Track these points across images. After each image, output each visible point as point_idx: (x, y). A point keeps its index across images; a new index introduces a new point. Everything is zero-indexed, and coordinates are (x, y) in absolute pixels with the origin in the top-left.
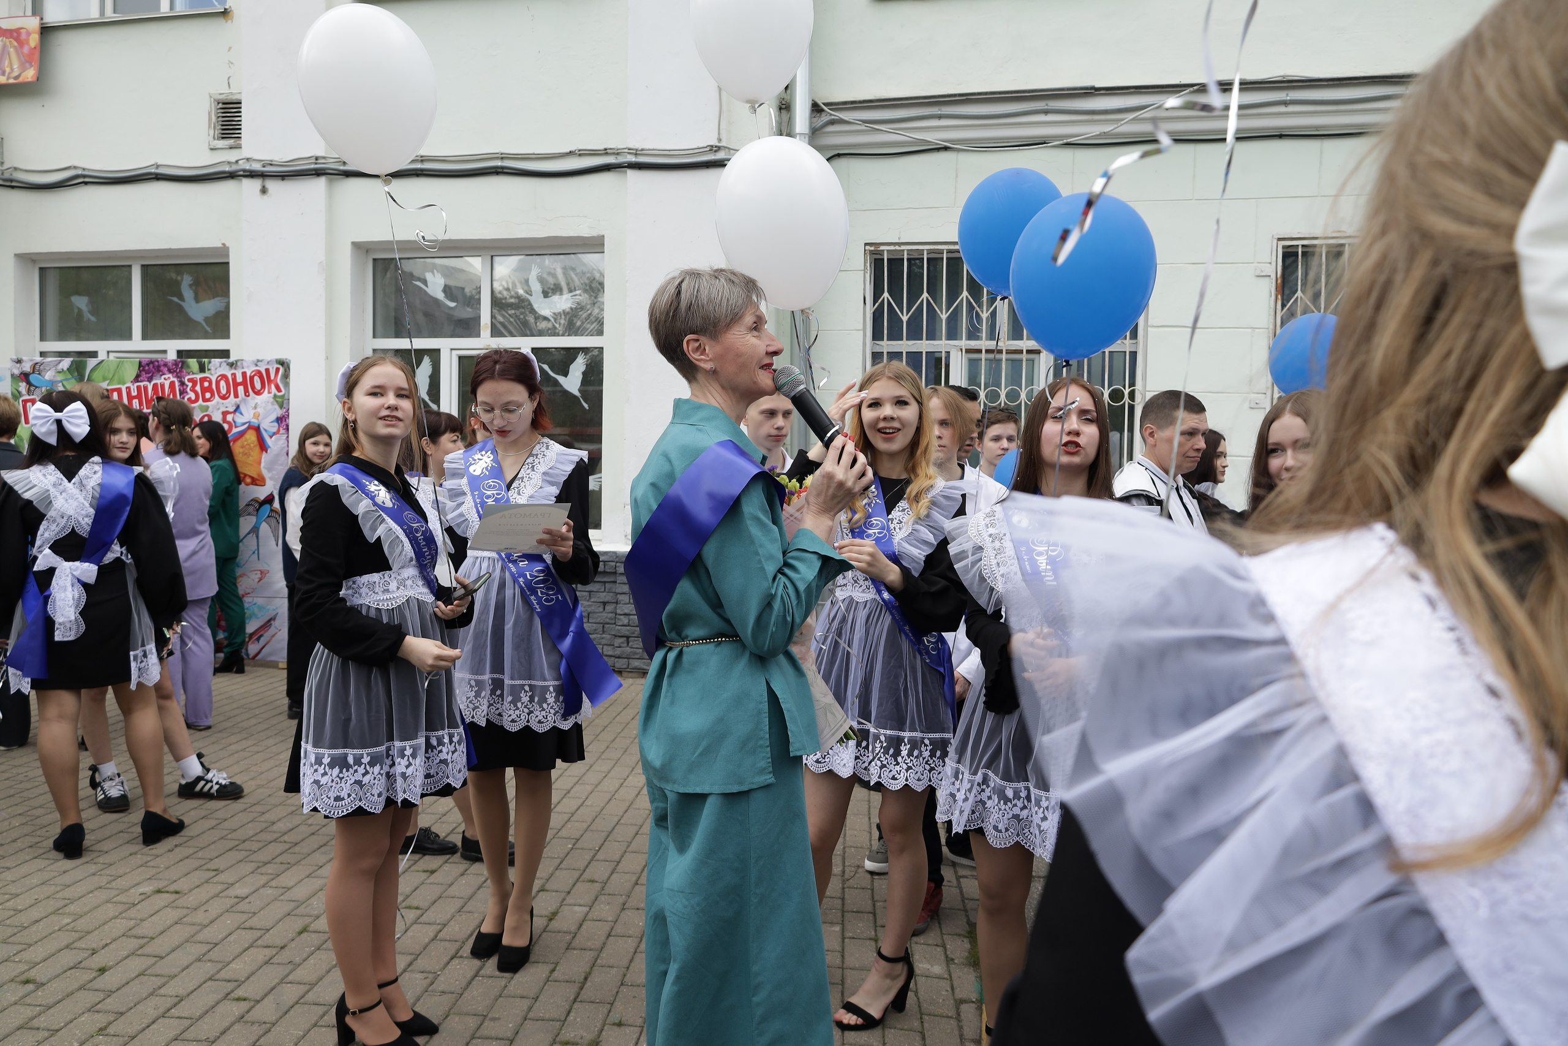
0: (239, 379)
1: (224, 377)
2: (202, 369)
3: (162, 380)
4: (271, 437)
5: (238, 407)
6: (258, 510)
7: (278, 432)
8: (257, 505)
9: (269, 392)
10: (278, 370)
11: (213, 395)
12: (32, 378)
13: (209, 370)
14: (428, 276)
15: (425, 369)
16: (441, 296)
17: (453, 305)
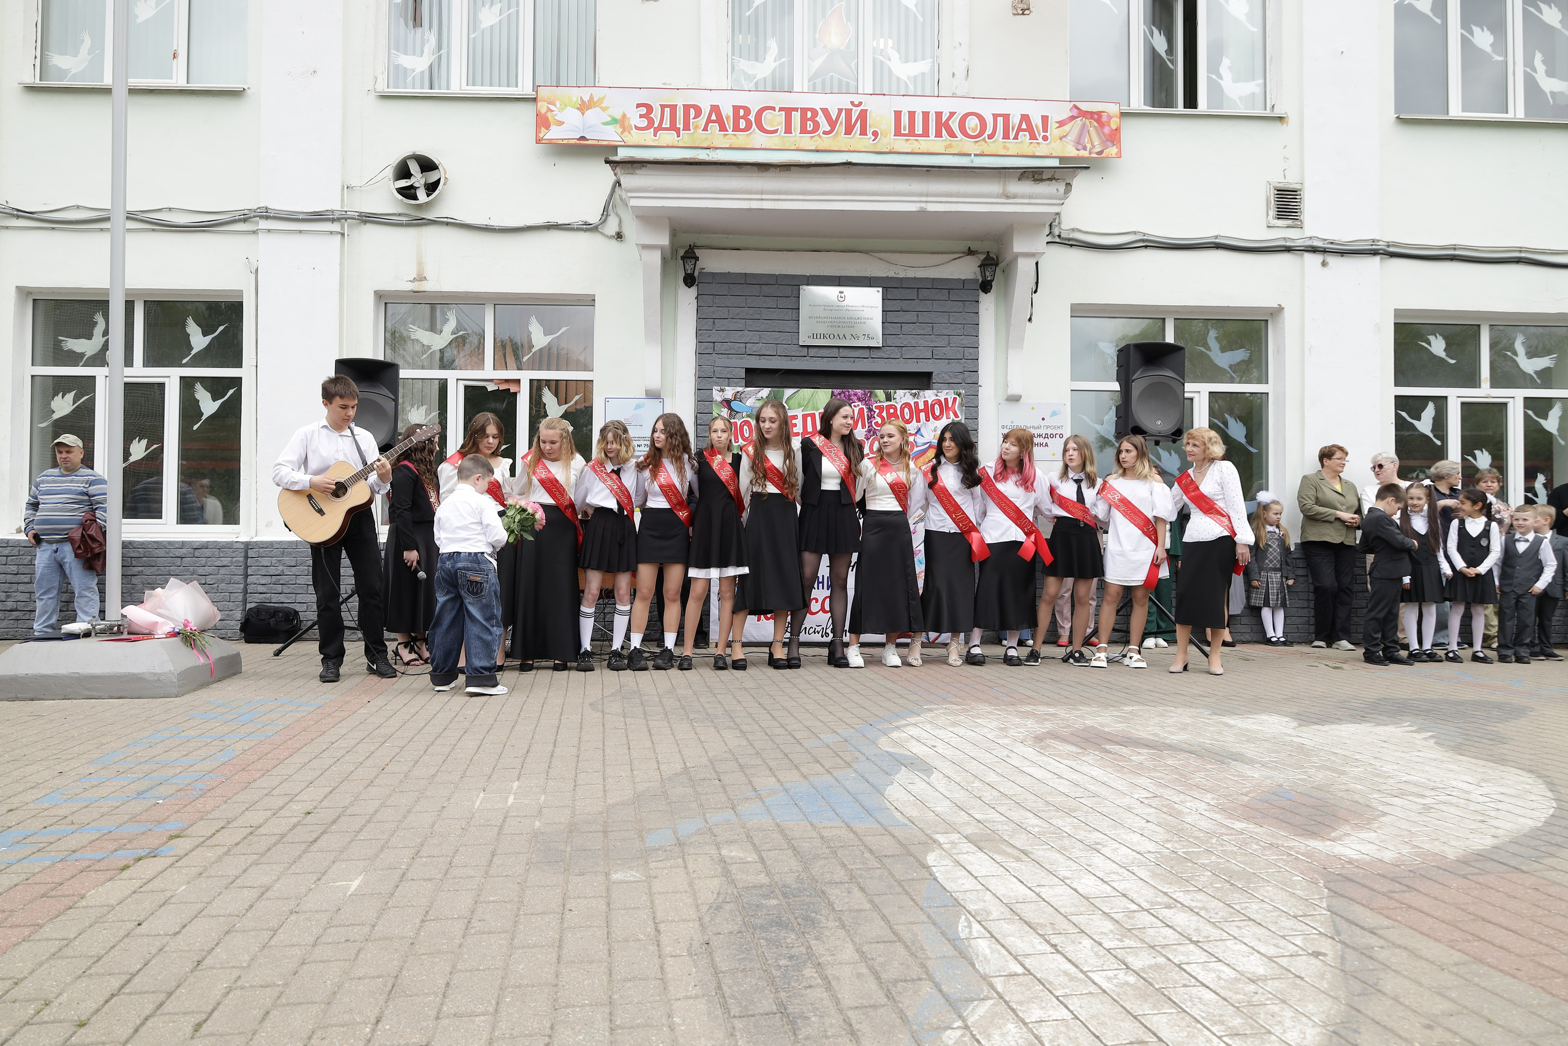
0: (921, 406)
1: (907, 405)
2: (888, 398)
5: (919, 430)
10: (955, 399)
12: (733, 404)
13: (894, 399)
14: (1431, 338)
15: (1429, 412)
16: (1443, 355)
17: (1453, 362)
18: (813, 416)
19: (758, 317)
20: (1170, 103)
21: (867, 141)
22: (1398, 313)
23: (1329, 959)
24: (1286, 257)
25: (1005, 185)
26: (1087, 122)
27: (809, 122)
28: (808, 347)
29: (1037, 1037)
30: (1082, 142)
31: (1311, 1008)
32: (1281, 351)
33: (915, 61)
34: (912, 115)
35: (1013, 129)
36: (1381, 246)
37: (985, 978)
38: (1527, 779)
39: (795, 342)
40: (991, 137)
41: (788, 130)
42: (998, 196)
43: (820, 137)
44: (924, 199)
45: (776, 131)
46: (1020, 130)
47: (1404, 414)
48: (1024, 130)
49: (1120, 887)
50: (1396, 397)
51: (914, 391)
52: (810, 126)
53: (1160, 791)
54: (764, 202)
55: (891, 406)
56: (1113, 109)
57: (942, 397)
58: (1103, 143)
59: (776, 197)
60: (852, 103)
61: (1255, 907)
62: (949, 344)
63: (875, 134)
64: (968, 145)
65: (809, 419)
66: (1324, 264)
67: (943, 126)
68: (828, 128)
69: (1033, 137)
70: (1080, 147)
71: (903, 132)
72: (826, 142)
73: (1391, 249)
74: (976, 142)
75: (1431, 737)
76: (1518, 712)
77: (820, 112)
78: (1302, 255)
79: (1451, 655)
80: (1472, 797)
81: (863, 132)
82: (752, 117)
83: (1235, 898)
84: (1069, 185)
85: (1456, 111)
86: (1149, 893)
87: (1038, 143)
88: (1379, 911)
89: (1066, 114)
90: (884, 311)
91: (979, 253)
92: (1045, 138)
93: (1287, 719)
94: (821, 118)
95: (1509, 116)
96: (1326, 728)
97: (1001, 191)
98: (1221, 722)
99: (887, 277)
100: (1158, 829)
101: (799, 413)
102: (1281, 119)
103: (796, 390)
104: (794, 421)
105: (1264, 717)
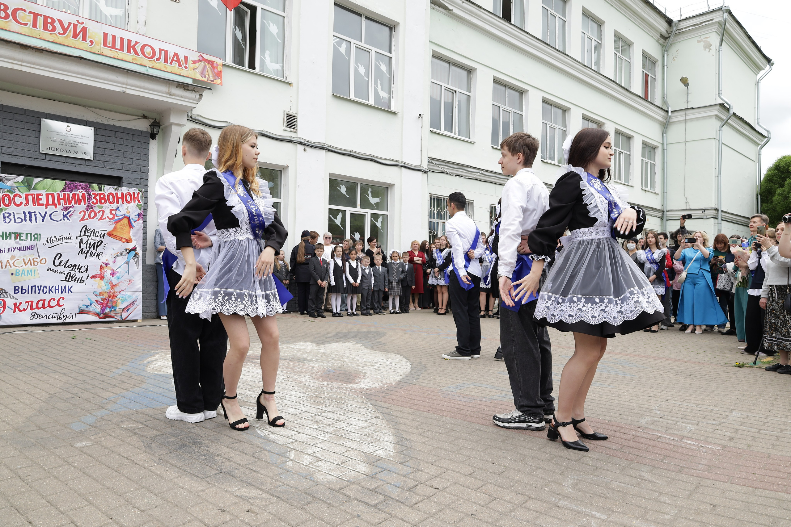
0: (120, 195)
1: (112, 194)
2: (100, 189)
3: (78, 192)
4: (135, 222)
5: (118, 208)
6: (128, 254)
7: (138, 220)
8: (128, 251)
9: (134, 203)
10: (138, 193)
11: (105, 201)
13: (104, 190)
14: (341, 186)
15: (340, 216)
16: (345, 193)
17: (348, 196)
18: (53, 195)
19: (11, 132)
20: (243, 64)
21: (86, 45)
22: (331, 174)
23: (381, 417)
24: (290, 145)
25: (169, 88)
26: (207, 64)
27: (49, 25)
28: (46, 154)
29: (316, 457)
30: (204, 73)
31: (386, 431)
32: (286, 185)
33: (116, 8)
34: (114, 37)
35: (170, 59)
36: (326, 146)
37: (283, 445)
38: (397, 356)
39: (38, 150)
40: (158, 60)
41: (35, 25)
42: (165, 93)
43: (57, 35)
44: (125, 86)
45: (26, 24)
46: (173, 60)
47: (331, 216)
48: (175, 61)
49: (303, 409)
50: (329, 209)
51: (115, 187)
52: (50, 27)
53: (288, 375)
54: (22, 67)
55: (102, 194)
56: (219, 61)
57: (132, 191)
58: (214, 76)
59: (32, 66)
60: (78, 21)
61: (350, 407)
62: (132, 163)
63: (92, 42)
64: (146, 61)
65: (50, 197)
66: (305, 150)
67: (131, 47)
68: (62, 32)
69: (180, 65)
70: (203, 76)
71: (108, 45)
72: (60, 39)
73: (329, 148)
74: (150, 61)
75: (362, 345)
76: (382, 334)
77: (57, 21)
78: (296, 145)
79: (349, 314)
80: (387, 364)
81: (84, 39)
82: (10, 12)
83: (342, 406)
84: (201, 95)
85: (352, 97)
86: (315, 410)
87: (182, 69)
88: (385, 402)
89: (196, 58)
90: (95, 141)
91: (151, 118)
92: (186, 67)
93: (311, 343)
94: (57, 24)
95: (369, 103)
96: (326, 345)
97: (167, 91)
98: (288, 347)
99: (97, 122)
100: (299, 388)
101: (44, 193)
102: (290, 84)
103: (42, 179)
104: (40, 197)
105: (302, 343)
